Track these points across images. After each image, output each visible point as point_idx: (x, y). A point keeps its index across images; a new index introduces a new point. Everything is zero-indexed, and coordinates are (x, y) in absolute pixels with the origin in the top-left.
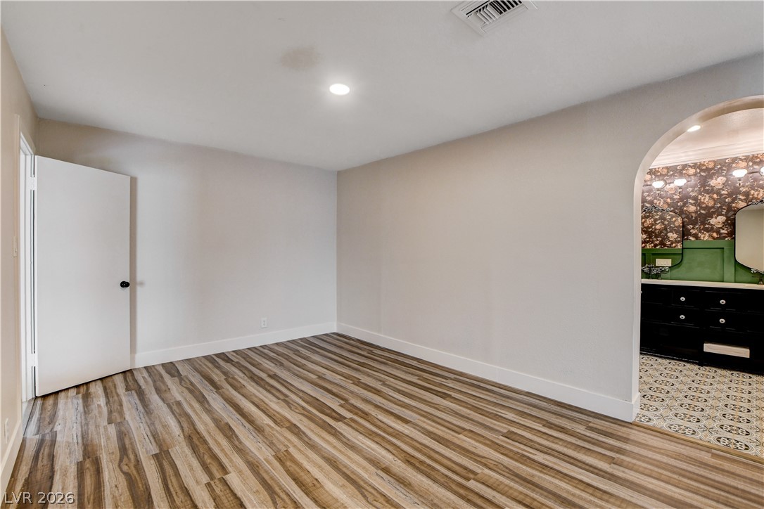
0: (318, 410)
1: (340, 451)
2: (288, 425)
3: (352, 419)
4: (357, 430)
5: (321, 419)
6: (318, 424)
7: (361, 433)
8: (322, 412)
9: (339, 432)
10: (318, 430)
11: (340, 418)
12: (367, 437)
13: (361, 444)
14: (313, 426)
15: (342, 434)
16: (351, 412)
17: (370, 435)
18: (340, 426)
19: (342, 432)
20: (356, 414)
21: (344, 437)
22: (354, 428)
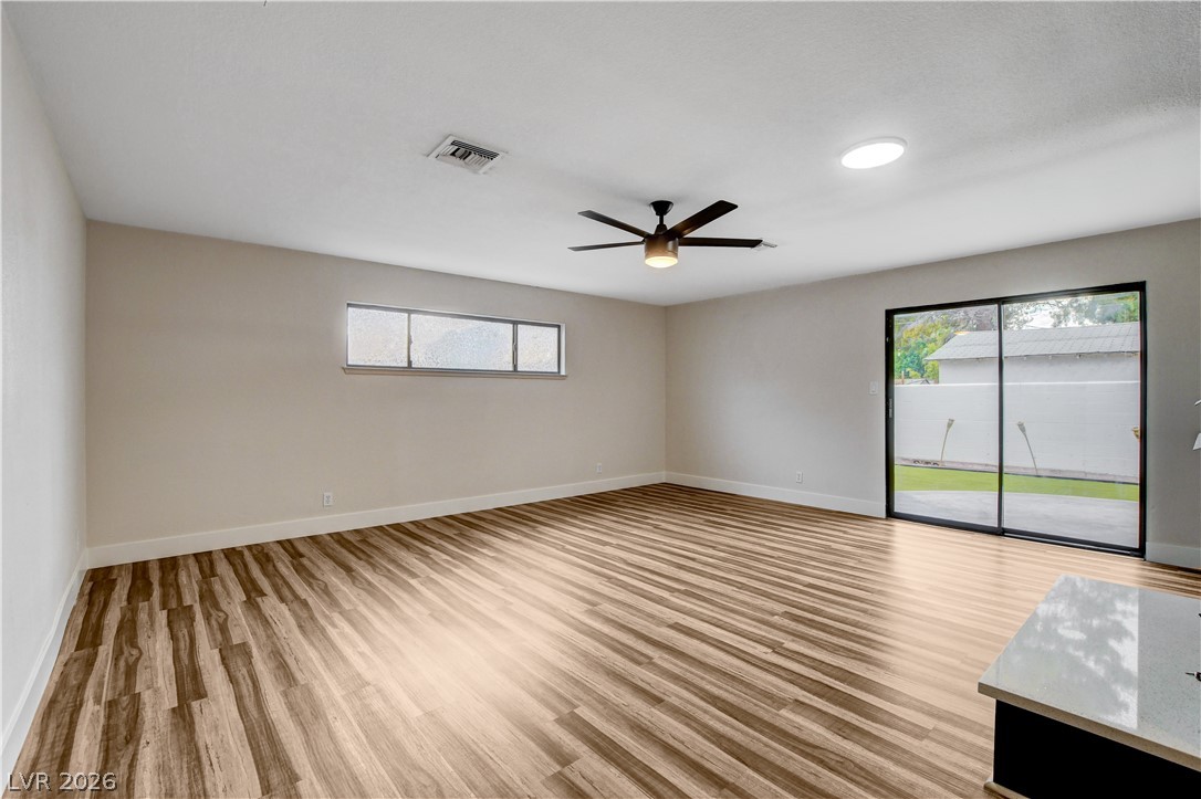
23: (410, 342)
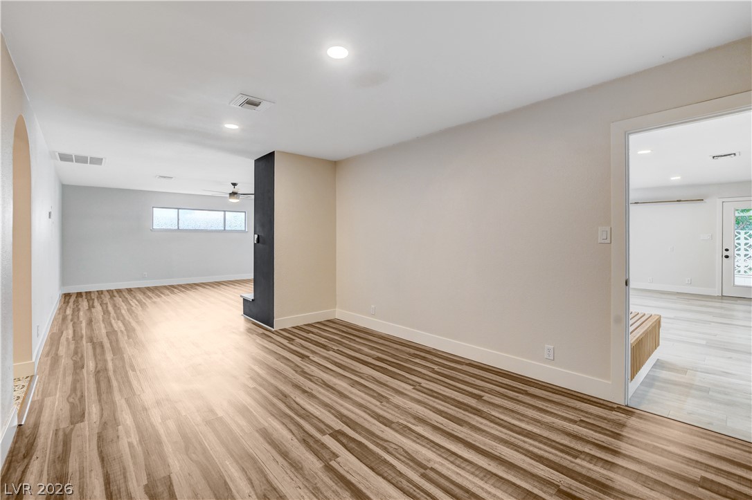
0: (366, 447)
1: (337, 403)
2: (393, 426)
3: (323, 433)
4: (320, 420)
5: (360, 434)
6: (362, 427)
7: (316, 417)
8: (360, 444)
9: (338, 418)
10: (359, 421)
11: (336, 435)
12: (312, 414)
13: (319, 408)
14: (366, 425)
15: (336, 416)
16: (323, 444)
17: (308, 416)
18: (338, 425)
19: (335, 419)
20: (317, 441)
21: (333, 414)
22: (323, 422)
23: (178, 220)
